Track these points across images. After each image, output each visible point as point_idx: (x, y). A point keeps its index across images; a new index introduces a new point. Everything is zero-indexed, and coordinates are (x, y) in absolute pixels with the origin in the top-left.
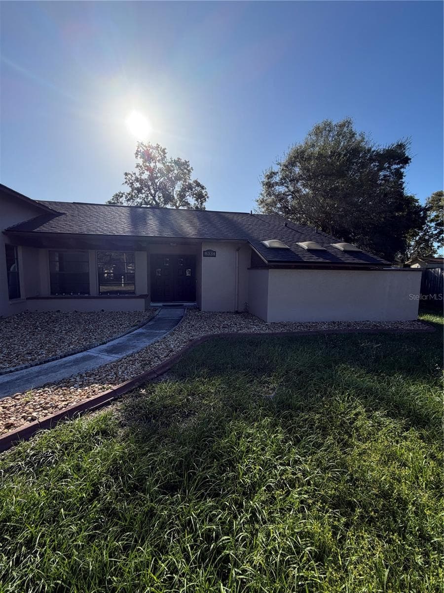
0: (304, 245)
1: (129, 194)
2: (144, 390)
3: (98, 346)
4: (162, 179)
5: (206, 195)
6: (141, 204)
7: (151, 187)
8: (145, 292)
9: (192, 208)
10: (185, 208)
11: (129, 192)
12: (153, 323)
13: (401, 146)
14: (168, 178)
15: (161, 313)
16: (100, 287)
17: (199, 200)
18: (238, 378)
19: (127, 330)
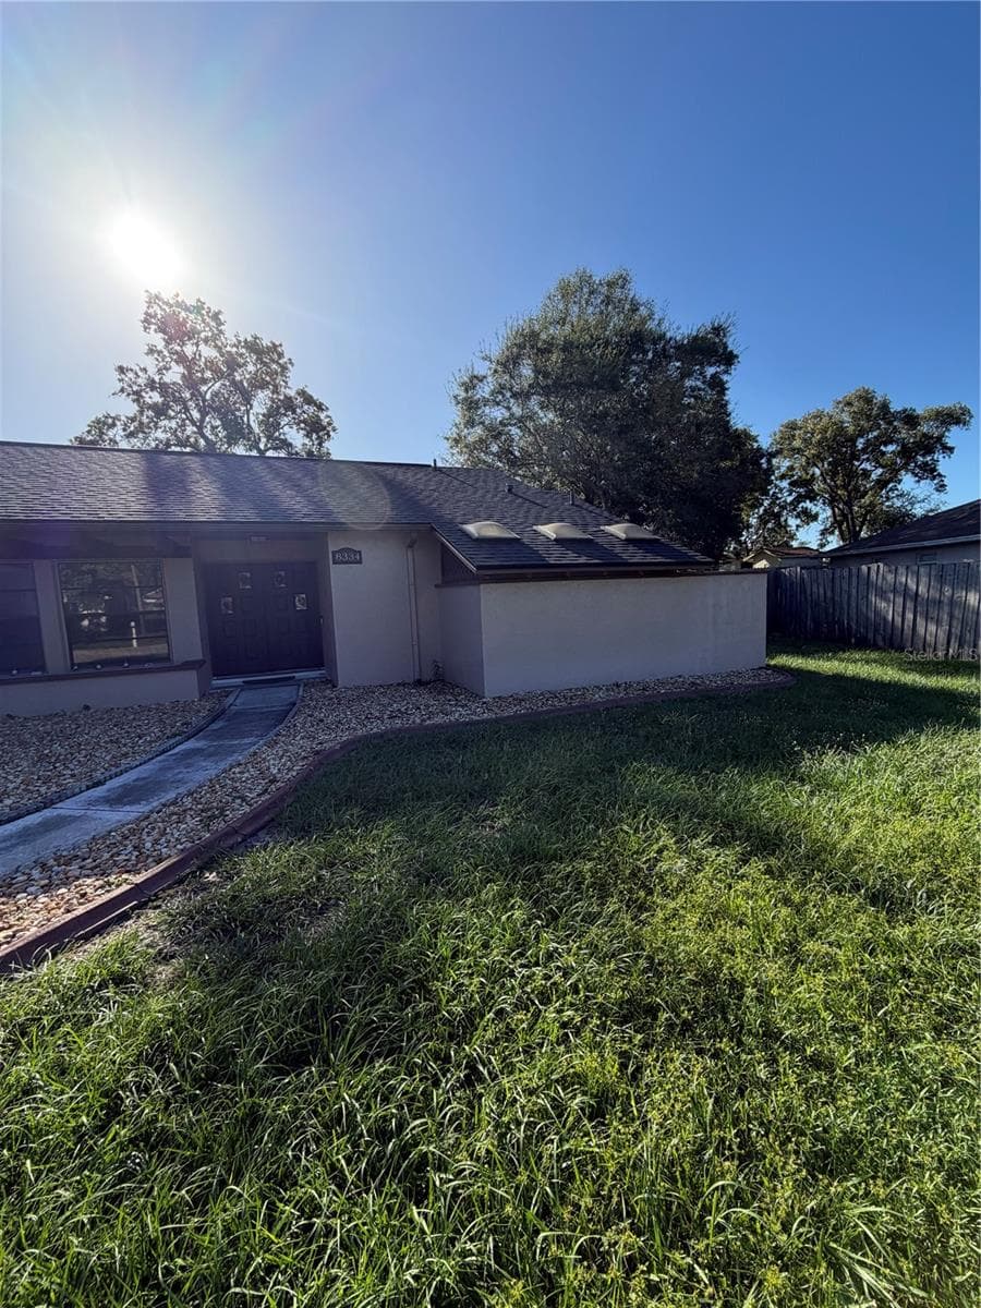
0: (549, 530)
1: (133, 420)
2: (214, 874)
3: (82, 792)
4: (218, 385)
5: (329, 424)
6: (168, 445)
7: (191, 404)
8: (197, 654)
9: (297, 453)
10: (282, 455)
11: (132, 415)
12: (221, 724)
13: (718, 330)
14: (234, 383)
15: (241, 701)
16: (75, 653)
17: (314, 436)
18: (429, 817)
19: (157, 747)
